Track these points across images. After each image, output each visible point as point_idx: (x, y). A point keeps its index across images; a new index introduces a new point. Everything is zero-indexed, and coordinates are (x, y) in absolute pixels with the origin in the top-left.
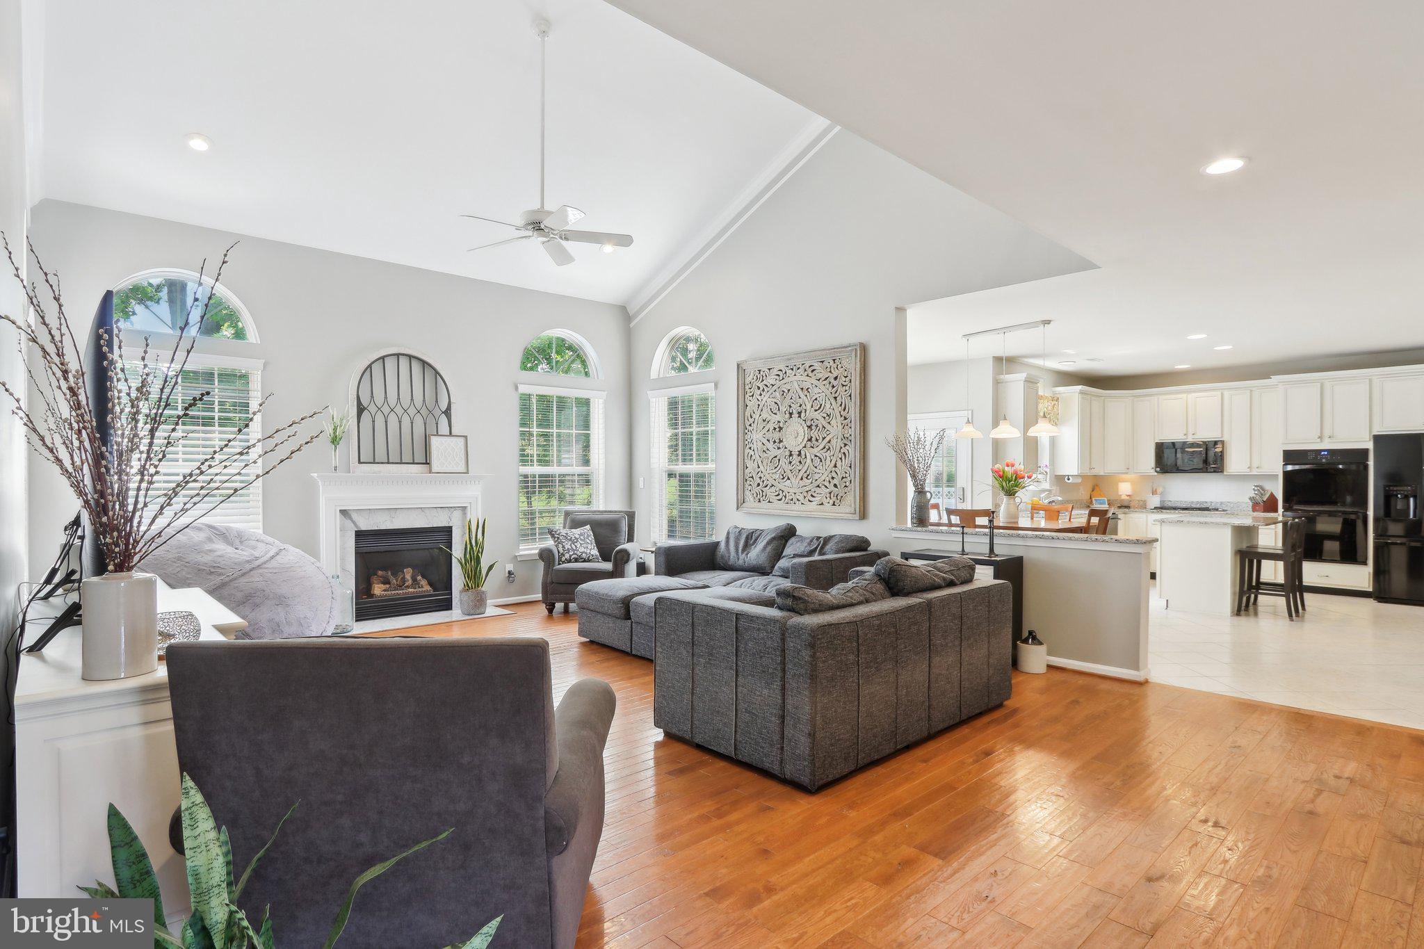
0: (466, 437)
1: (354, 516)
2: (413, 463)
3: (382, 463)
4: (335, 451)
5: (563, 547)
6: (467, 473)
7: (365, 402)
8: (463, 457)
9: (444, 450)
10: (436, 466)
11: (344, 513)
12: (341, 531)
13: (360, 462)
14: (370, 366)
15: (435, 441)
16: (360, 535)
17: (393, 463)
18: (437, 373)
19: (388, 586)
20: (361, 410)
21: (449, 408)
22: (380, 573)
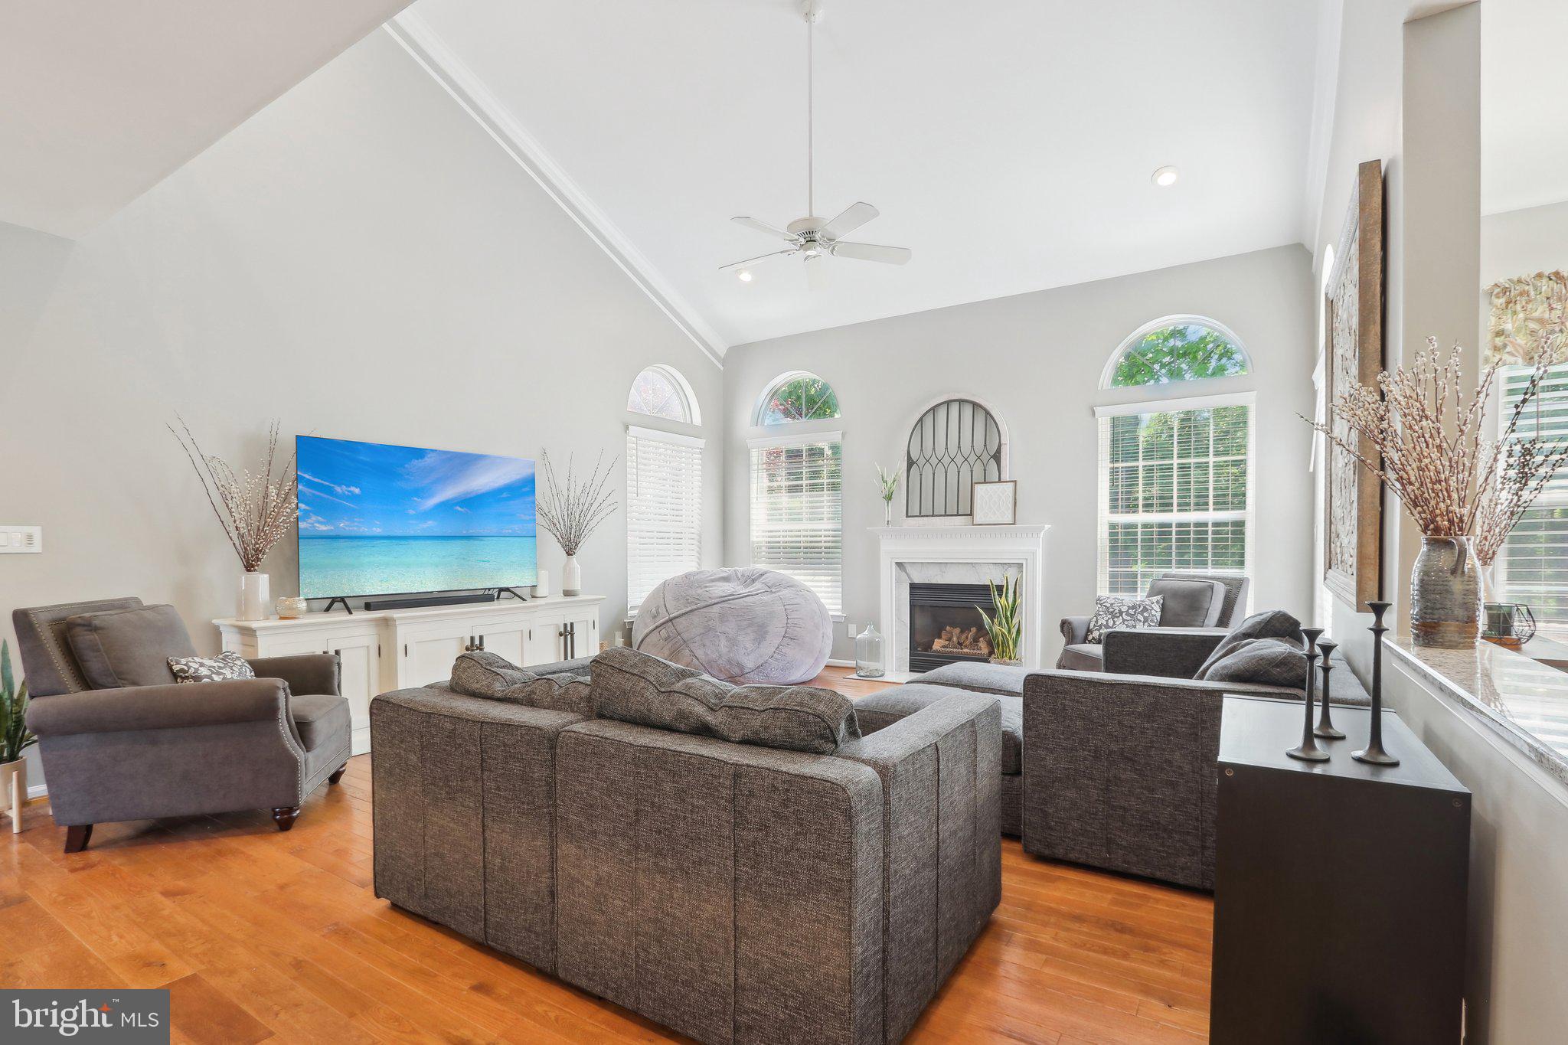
0: (1015, 482)
1: (909, 569)
2: (958, 515)
3: (927, 516)
4: (888, 505)
5: (1097, 622)
6: (1014, 524)
7: (914, 457)
8: (1011, 506)
9: (990, 500)
10: (979, 517)
11: (900, 565)
12: (897, 582)
13: (907, 516)
14: (921, 420)
15: (979, 489)
16: (914, 587)
17: (937, 516)
18: (987, 413)
19: (947, 642)
20: (911, 464)
21: (999, 451)
22: (948, 628)
